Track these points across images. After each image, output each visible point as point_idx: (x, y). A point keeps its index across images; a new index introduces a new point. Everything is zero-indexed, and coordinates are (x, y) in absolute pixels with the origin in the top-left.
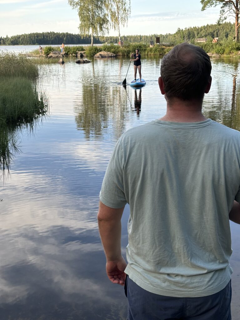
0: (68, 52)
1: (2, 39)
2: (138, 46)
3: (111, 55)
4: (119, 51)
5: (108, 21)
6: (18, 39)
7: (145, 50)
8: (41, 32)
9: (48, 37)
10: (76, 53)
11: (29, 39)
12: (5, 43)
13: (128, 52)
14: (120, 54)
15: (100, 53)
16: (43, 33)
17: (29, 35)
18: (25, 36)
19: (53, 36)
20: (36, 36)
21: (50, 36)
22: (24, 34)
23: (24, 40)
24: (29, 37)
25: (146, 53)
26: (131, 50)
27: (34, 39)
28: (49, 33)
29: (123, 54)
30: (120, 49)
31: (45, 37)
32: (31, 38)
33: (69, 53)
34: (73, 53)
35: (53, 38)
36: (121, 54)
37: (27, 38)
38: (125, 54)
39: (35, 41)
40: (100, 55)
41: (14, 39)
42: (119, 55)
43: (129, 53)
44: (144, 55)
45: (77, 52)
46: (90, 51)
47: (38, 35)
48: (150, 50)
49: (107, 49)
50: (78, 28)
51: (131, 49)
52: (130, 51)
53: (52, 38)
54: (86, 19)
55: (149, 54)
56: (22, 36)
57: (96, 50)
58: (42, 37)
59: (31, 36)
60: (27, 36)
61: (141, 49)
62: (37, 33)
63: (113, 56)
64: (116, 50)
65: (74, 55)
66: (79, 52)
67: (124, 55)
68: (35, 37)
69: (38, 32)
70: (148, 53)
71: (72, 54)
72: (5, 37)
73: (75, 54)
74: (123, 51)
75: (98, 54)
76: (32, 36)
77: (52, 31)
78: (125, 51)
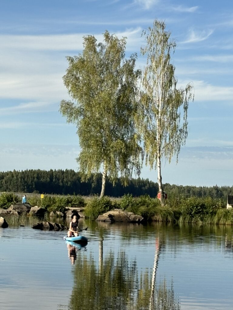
2: (198, 204)
3: (135, 218)
4: (156, 213)
7: (214, 213)
8: (48, 170)
9: (60, 181)
10: (65, 211)
11: (21, 182)
13: (177, 215)
14: (159, 217)
15: (112, 212)
16: (51, 170)
17: (23, 172)
18: (14, 175)
19: (69, 178)
20: (35, 175)
21: (64, 178)
22: (12, 171)
23: (11, 183)
24: (21, 178)
25: (216, 220)
26: (182, 212)
27: (32, 181)
28: (63, 172)
29: (165, 220)
30: (158, 207)
31: (54, 180)
32: (26, 180)
34: (57, 210)
35: (69, 183)
36: (161, 219)
37: (17, 179)
38: (170, 219)
39: (32, 185)
40: (110, 216)
42: (156, 221)
43: (178, 218)
44: (211, 224)
45: (67, 208)
46: (93, 207)
47: (39, 174)
48: (224, 215)
49: (130, 206)
51: (183, 208)
52: (180, 214)
53: (67, 182)
55: (222, 222)
57: (107, 206)
58: (48, 179)
59: (26, 175)
60: (17, 176)
61: (205, 210)
62: (39, 170)
64: (149, 209)
65: (58, 213)
66: (70, 208)
67: (167, 222)
68: (34, 178)
69: (42, 169)
70: (219, 220)
71: (55, 212)
73: (61, 211)
74: (164, 212)
75: (105, 215)
76: (28, 176)
77: (69, 169)
78: (170, 214)
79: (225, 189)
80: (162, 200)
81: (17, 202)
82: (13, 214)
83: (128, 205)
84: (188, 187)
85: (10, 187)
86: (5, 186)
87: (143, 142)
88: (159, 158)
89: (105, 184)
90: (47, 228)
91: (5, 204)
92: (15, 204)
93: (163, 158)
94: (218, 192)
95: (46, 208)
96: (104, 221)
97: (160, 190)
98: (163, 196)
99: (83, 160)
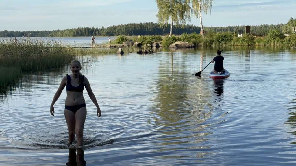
0: (143, 41)
1: (98, 30)
2: (223, 36)
3: (189, 45)
4: (200, 42)
5: (190, 8)
6: (114, 30)
7: (231, 40)
8: (139, 23)
9: (146, 28)
10: (152, 44)
11: (125, 30)
12: (100, 35)
13: (211, 42)
14: (202, 44)
15: (177, 43)
16: (141, 23)
17: (126, 25)
18: (122, 27)
19: (151, 27)
20: (133, 26)
21: (148, 27)
22: (121, 25)
23: (120, 31)
24: (125, 28)
25: (232, 43)
26: (214, 40)
27: (131, 30)
28: (147, 24)
29: (205, 45)
30: (201, 39)
31: (143, 28)
32: (128, 29)
33: (143, 43)
34: (148, 43)
35: (151, 29)
36: (203, 45)
37: (123, 29)
38: (208, 44)
39: (131, 32)
40: (176, 45)
41: (110, 30)
42: (200, 46)
43: (212, 44)
44: (230, 46)
45: (152, 42)
46: (167, 40)
47: (135, 26)
48: (237, 40)
49: (186, 39)
50: (156, 16)
51: (214, 38)
52: (213, 41)
53: (150, 29)
54: (164, 5)
55: (236, 44)
56: (118, 26)
57: (174, 40)
58: (140, 28)
59: (127, 26)
60: (123, 27)
61: (226, 39)
62: (134, 23)
63: (191, 46)
64: (197, 40)
65: (148, 45)
66: (154, 42)
67: (206, 46)
68: (132, 28)
69: (136, 23)
70: (234, 43)
71: (146, 45)
72: (101, 28)
73: (150, 44)
74: (205, 41)
75: (174, 45)
76: (129, 27)
77: (150, 22)
78: (208, 42)
79: (234, 27)
80: (203, 34)
81: (126, 40)
82: (125, 46)
83: (185, 38)
84: (214, 27)
85: (120, 34)
86: (117, 33)
87: (191, 4)
88: (201, 12)
89: (172, 28)
90: (144, 53)
91: (120, 42)
92: (125, 41)
93: (203, 12)
94: (231, 29)
95: (142, 43)
96: (173, 48)
97: (202, 29)
98: (204, 32)
99: (160, 16)
